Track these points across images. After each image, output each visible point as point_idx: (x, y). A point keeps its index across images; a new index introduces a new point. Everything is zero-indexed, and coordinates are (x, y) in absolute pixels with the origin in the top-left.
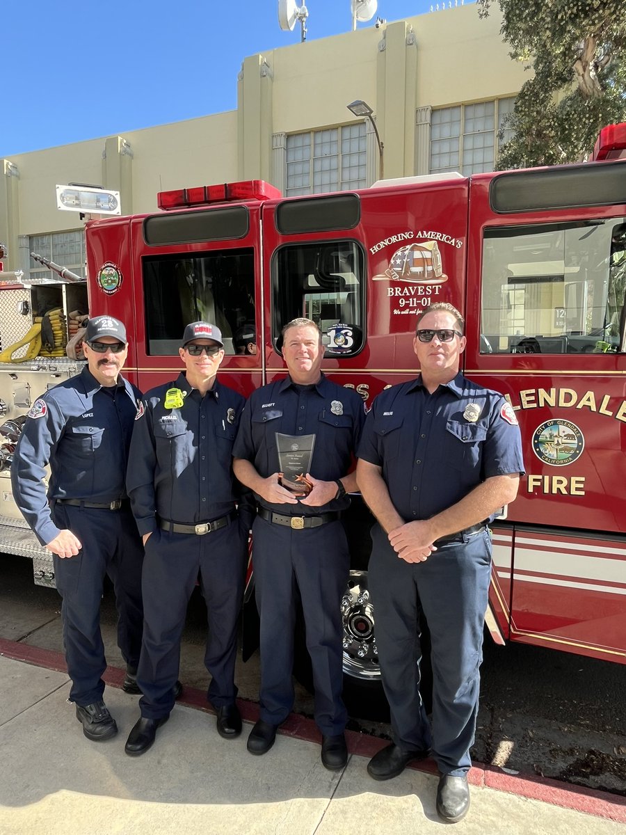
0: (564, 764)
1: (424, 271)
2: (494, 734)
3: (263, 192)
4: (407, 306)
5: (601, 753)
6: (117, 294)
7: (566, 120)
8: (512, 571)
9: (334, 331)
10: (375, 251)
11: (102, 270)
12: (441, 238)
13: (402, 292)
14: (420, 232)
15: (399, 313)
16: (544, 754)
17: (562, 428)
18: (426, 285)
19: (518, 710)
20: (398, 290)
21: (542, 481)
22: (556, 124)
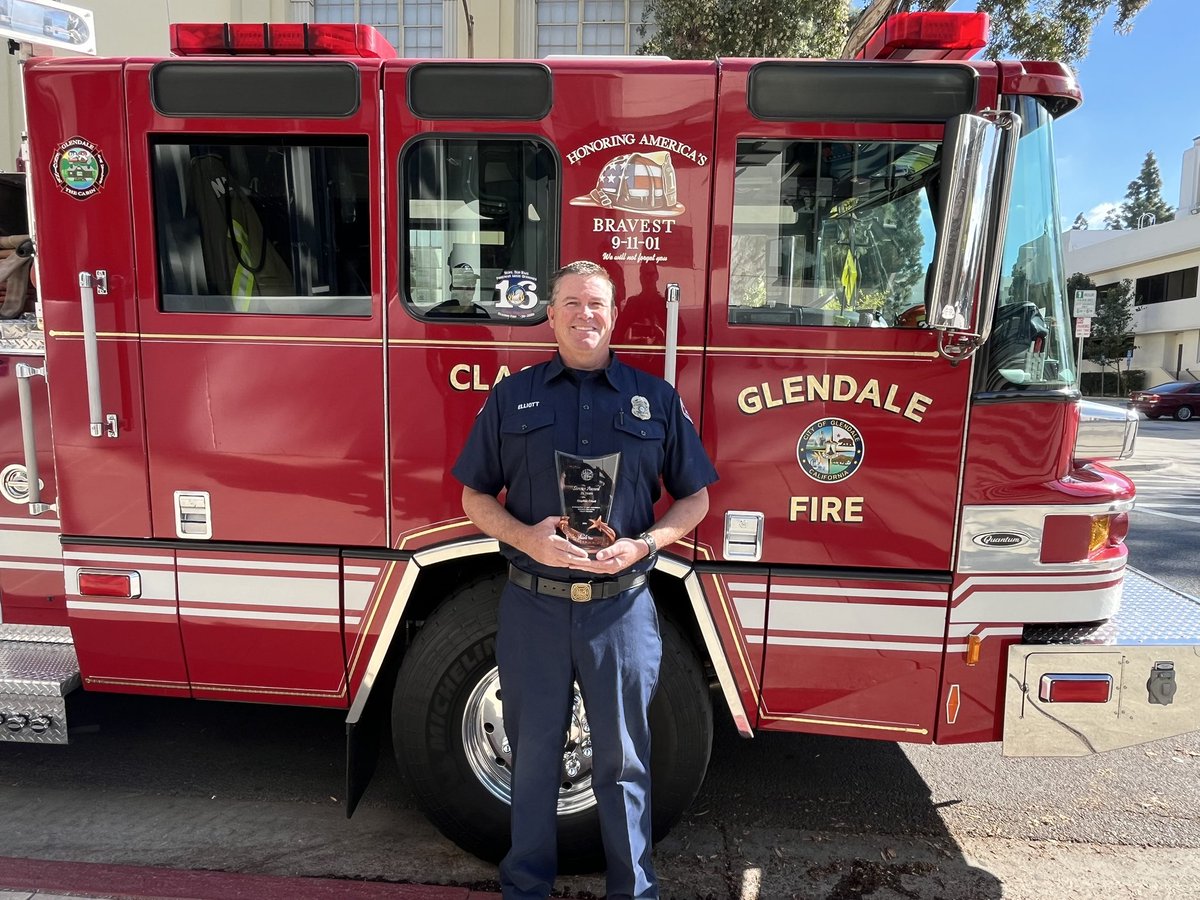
0: (828, 886)
1: (650, 197)
2: (734, 862)
3: (372, 46)
4: (623, 248)
5: (868, 862)
6: (94, 197)
7: (729, 20)
8: (766, 632)
9: (507, 282)
10: (574, 159)
11: (62, 152)
12: (676, 147)
13: (615, 226)
14: (645, 136)
15: (611, 258)
16: (801, 877)
17: (836, 430)
18: (652, 218)
19: (756, 823)
20: (610, 222)
21: (809, 505)
22: (717, 24)
